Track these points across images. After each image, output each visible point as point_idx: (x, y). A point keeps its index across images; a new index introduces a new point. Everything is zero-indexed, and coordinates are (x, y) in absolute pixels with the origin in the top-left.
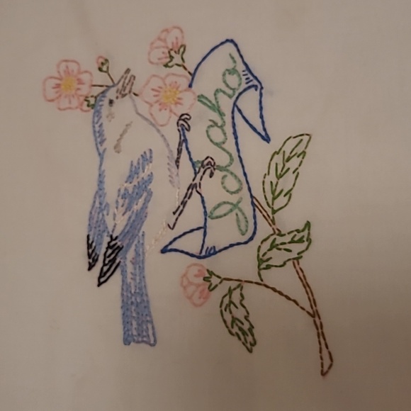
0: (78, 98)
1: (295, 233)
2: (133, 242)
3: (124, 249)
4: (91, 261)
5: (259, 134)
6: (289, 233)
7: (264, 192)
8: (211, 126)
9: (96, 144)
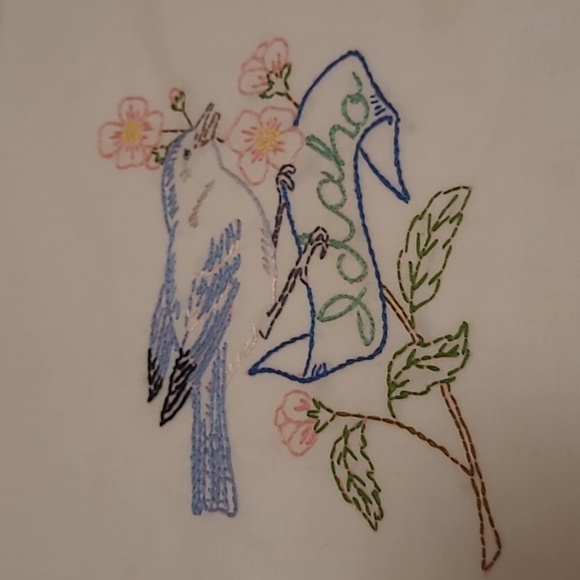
0: (144, 151)
1: (446, 341)
2: (211, 358)
3: (197, 369)
4: (152, 387)
5: (393, 189)
6: (435, 342)
7: (399, 278)
8: (325, 181)
9: (166, 216)
